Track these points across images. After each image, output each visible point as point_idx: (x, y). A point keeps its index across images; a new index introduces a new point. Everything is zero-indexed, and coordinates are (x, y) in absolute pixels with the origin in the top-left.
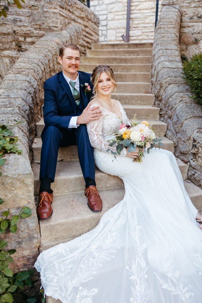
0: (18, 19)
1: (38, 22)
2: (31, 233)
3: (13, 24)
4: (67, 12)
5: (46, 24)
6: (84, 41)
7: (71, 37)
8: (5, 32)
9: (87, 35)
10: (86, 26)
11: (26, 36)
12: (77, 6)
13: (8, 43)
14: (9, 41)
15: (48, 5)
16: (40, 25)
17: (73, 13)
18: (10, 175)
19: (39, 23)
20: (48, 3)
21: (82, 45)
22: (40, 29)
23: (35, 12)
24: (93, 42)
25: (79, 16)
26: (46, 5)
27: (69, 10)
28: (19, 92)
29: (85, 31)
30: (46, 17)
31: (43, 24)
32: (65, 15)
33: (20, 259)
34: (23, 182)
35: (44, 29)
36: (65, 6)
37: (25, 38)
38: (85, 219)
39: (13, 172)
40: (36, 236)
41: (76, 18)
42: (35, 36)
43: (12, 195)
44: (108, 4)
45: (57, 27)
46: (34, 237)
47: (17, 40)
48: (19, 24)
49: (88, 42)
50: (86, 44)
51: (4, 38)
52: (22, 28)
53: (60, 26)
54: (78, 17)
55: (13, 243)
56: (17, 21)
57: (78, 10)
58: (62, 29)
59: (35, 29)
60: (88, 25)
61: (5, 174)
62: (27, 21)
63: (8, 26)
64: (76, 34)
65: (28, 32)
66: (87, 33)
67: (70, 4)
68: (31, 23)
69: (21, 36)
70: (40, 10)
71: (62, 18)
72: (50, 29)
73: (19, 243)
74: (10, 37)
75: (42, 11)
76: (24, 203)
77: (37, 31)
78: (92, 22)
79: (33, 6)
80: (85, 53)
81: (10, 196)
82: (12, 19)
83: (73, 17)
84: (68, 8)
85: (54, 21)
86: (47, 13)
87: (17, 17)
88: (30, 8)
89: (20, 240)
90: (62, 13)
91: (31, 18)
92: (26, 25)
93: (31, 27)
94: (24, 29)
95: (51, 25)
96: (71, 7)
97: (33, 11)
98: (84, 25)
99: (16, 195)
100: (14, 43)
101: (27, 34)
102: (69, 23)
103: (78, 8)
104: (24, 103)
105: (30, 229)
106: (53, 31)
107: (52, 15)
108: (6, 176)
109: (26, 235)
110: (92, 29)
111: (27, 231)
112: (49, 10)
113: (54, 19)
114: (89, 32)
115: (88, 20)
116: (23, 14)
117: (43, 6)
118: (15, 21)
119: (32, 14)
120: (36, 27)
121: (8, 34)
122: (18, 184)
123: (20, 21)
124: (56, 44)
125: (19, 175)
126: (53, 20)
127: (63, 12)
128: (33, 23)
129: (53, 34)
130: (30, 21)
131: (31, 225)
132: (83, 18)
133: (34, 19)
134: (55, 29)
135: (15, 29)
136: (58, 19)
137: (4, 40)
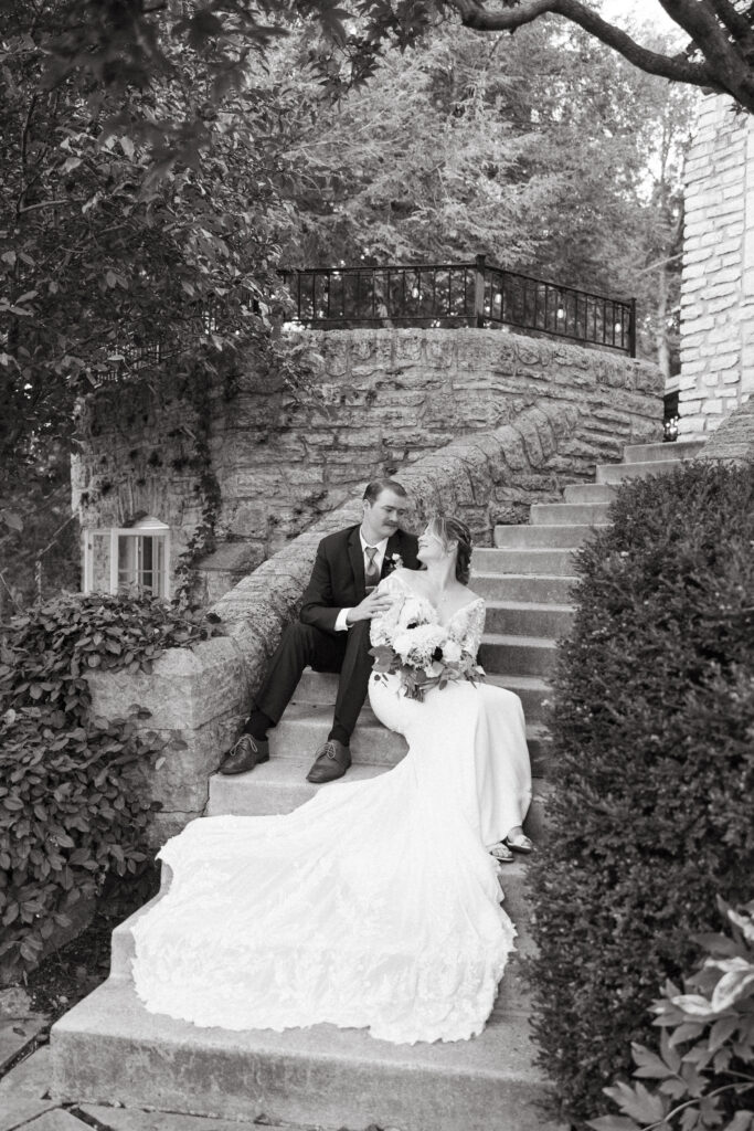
0: (394, 415)
1: (437, 415)
2: (186, 781)
3: (383, 425)
4: (522, 383)
5: (458, 417)
6: (589, 442)
7: (523, 440)
8: (364, 444)
9: (604, 427)
10: (601, 405)
11: (408, 447)
12: (560, 360)
13: (369, 467)
14: (372, 461)
15: (465, 375)
16: (443, 421)
17: (546, 381)
18: (163, 675)
19: (439, 416)
20: (465, 370)
21: (578, 453)
22: (443, 429)
23: (433, 395)
24: (632, 441)
25: (571, 383)
26: (460, 374)
27: (530, 377)
28: (295, 565)
29: (595, 416)
30: (458, 402)
31: (451, 417)
32: (514, 390)
33: (171, 827)
34: (178, 688)
35: (453, 429)
36: (516, 368)
37: (407, 453)
38: (286, 788)
39: (166, 671)
40: (194, 788)
41: (556, 391)
42: (430, 447)
43: (163, 707)
44: (742, 321)
45: (483, 421)
46: (190, 790)
47: (389, 457)
48: (396, 423)
49: (604, 445)
50: (595, 451)
51: (361, 455)
52: (404, 432)
53: (491, 418)
54: (565, 386)
55: (160, 789)
56: (390, 418)
57: (564, 369)
58: (498, 424)
59: (432, 431)
60: (606, 401)
61: (157, 672)
62: (413, 415)
63: (372, 432)
64: (548, 430)
65: (415, 439)
66: (605, 420)
67: (534, 360)
68: (422, 418)
69: (398, 449)
70: (445, 389)
71: (502, 398)
72: (468, 427)
73: (169, 794)
74: (374, 453)
75: (449, 391)
76: (179, 725)
77: (436, 436)
78: (629, 390)
79: (429, 382)
80: (591, 473)
81: (160, 708)
82: (382, 415)
83: (543, 388)
84: (527, 370)
85: (477, 408)
86: (463, 393)
87: (394, 410)
88: (424, 386)
89: (170, 789)
90: (502, 387)
91: (424, 407)
92: (410, 424)
93: (422, 428)
94: (406, 433)
95: (470, 417)
96: (539, 366)
97: (428, 394)
98: (589, 403)
99: (168, 708)
100: (381, 466)
101: (412, 443)
102: (528, 406)
103: (565, 365)
104: (291, 585)
105: (185, 772)
106: (475, 430)
107: (474, 395)
108: (158, 676)
109: (178, 782)
110: (628, 409)
111: (180, 775)
112: (465, 386)
113: (477, 404)
114: (610, 417)
115: (610, 386)
116: (404, 403)
117: (453, 379)
118: (388, 418)
119: (427, 399)
120: (433, 425)
121: (372, 447)
122: (173, 692)
123: (398, 418)
124: (458, 461)
125: (175, 676)
126: (474, 407)
127: (506, 385)
128: (427, 419)
129: (471, 438)
130: (421, 415)
131: (186, 765)
132: (587, 385)
133: (429, 410)
134: (480, 425)
135: (386, 435)
136: (486, 402)
137: (361, 460)
